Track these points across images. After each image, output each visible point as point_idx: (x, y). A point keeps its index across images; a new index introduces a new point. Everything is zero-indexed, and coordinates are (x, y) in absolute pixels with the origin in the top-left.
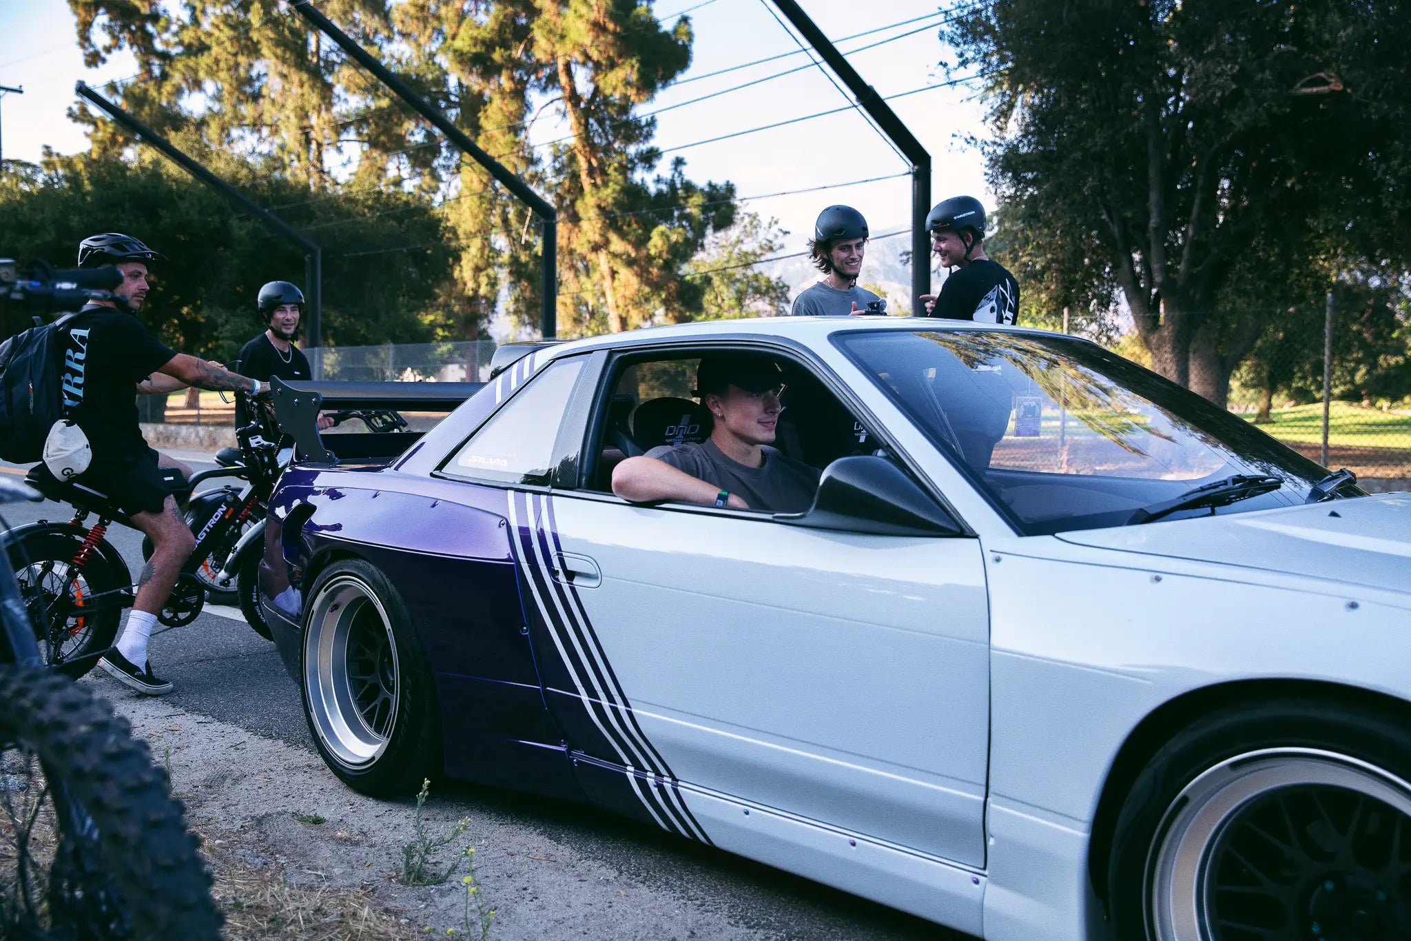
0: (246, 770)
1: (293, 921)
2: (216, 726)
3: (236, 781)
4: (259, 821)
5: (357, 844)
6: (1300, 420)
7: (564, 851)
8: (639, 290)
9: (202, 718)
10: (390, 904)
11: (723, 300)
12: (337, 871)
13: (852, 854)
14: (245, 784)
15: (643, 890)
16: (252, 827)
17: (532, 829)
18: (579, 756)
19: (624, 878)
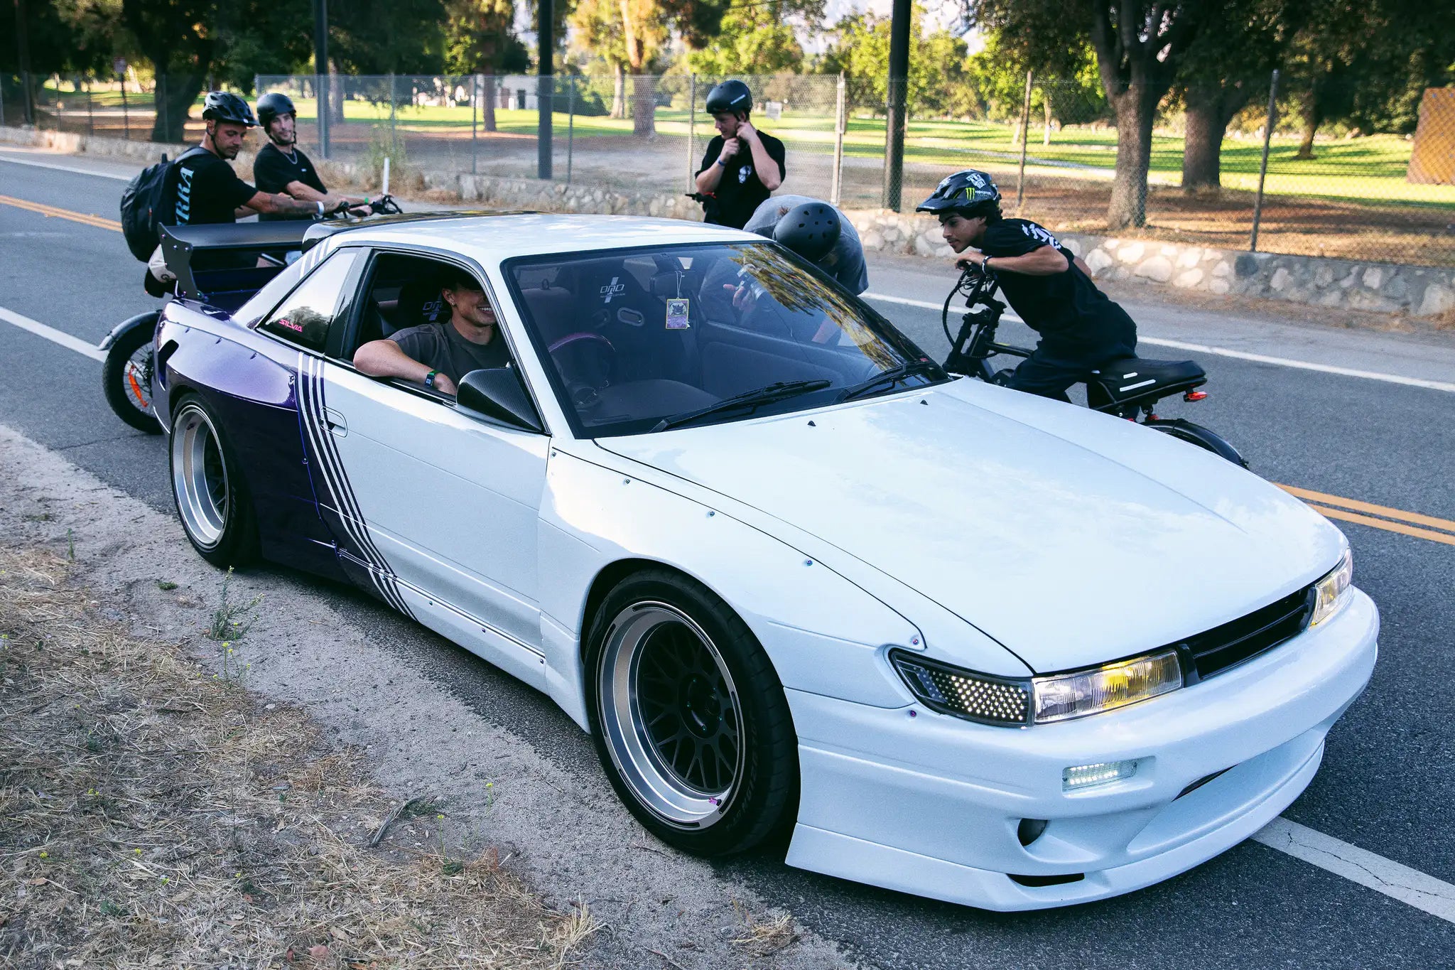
0: (137, 541)
1: (120, 664)
2: (129, 500)
3: (126, 551)
4: (130, 586)
5: (193, 606)
6: (1349, 154)
7: (336, 618)
8: (654, 11)
9: (118, 493)
10: (193, 655)
11: (757, 14)
12: (169, 627)
13: (482, 636)
14: (132, 554)
15: (376, 651)
16: (122, 591)
17: (321, 599)
18: (343, 552)
19: (367, 641)
